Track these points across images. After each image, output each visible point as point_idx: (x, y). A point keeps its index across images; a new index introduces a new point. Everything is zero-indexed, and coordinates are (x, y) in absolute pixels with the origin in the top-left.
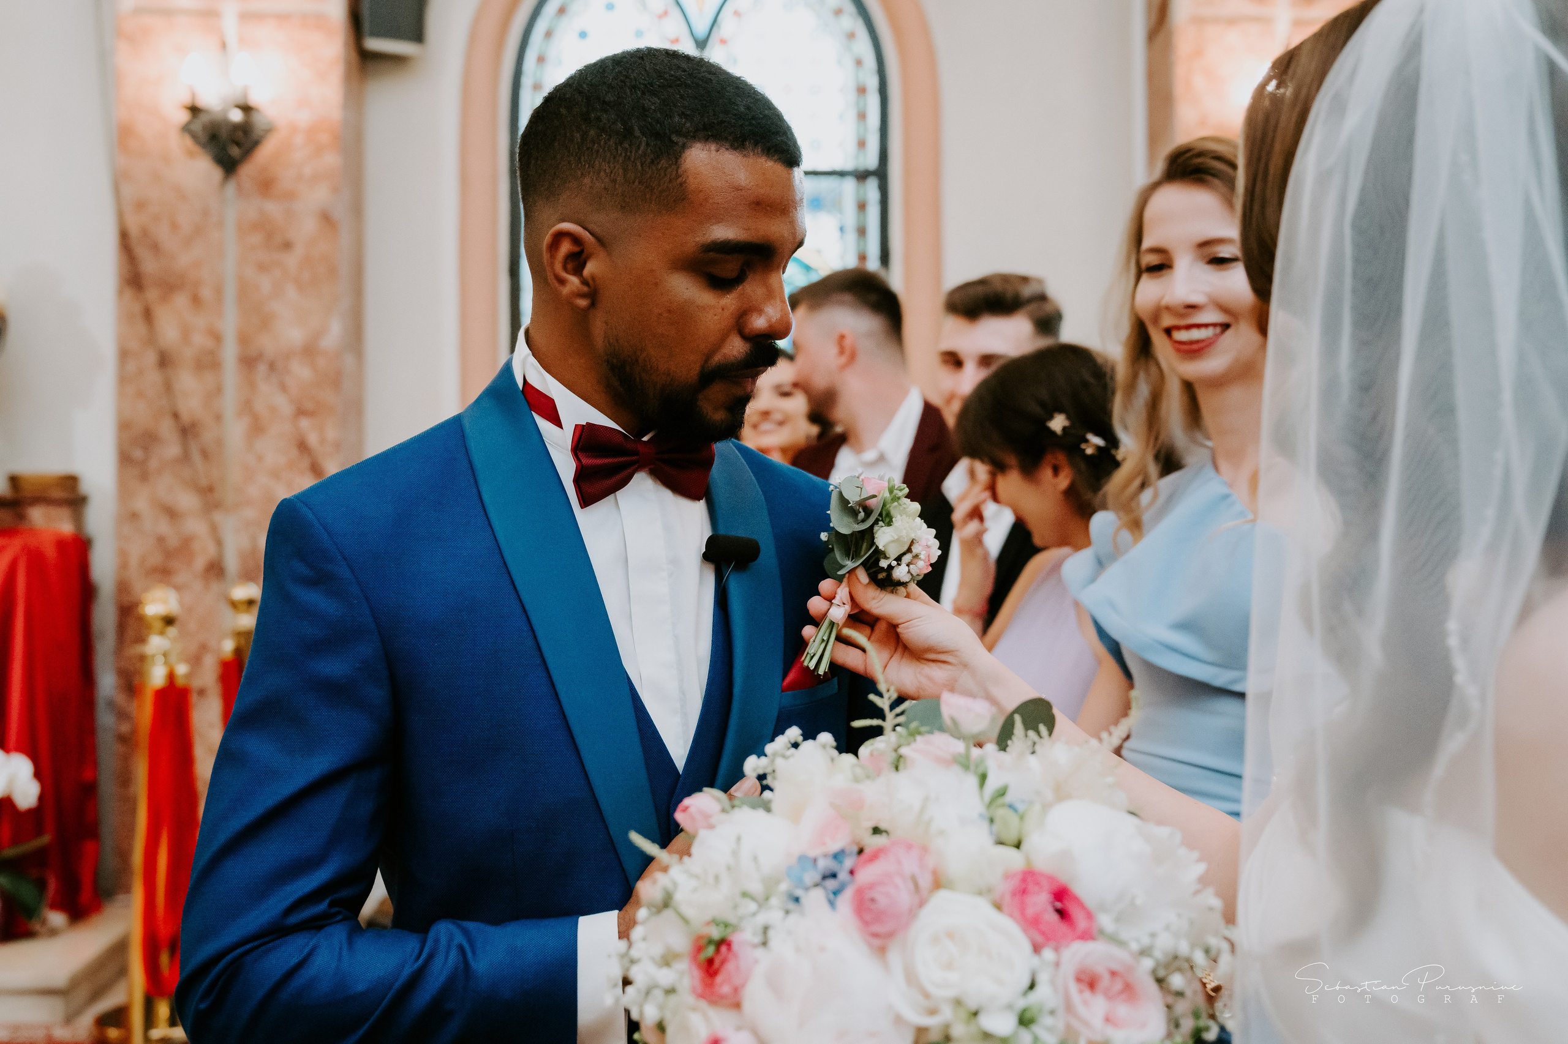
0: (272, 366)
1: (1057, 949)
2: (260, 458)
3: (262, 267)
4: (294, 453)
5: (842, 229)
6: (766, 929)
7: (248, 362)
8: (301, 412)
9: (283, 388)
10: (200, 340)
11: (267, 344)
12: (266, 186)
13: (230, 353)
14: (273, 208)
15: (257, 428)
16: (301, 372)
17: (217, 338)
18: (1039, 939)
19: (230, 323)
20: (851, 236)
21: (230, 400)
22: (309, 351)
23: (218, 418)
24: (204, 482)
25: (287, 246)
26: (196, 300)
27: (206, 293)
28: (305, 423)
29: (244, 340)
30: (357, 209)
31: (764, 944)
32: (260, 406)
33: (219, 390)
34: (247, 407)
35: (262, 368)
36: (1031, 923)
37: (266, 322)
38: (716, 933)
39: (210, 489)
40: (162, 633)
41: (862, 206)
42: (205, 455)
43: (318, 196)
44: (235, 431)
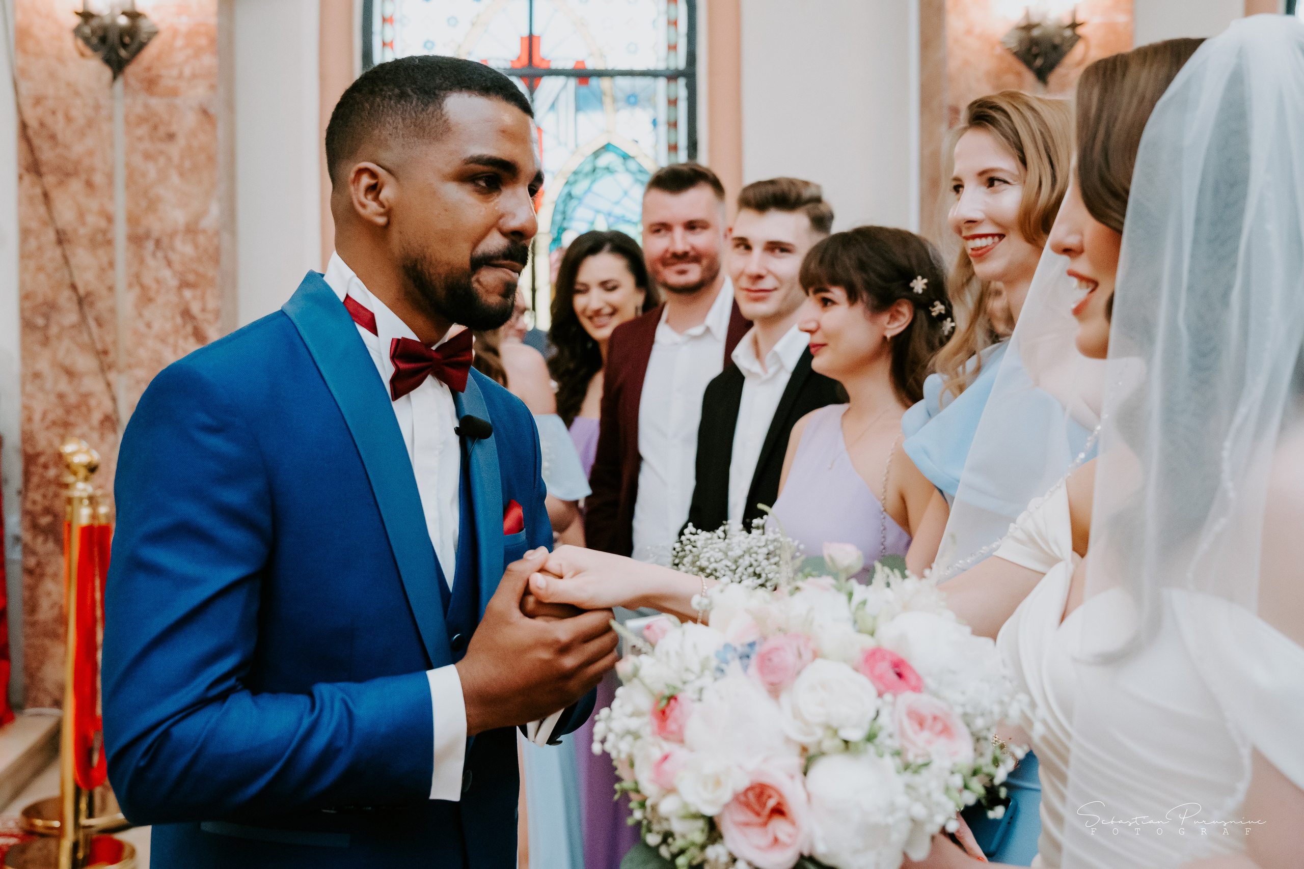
0: (158, 243)
1: (895, 695)
2: (149, 325)
3: (148, 156)
4: (179, 320)
5: (655, 123)
6: (701, 690)
7: (137, 240)
8: (184, 284)
9: (169, 264)
10: (93, 220)
11: (155, 225)
12: (151, 84)
13: (120, 232)
14: (156, 103)
15: (146, 299)
16: (184, 248)
17: (110, 219)
18: (882, 688)
19: (120, 206)
20: (663, 128)
21: (121, 275)
22: (191, 230)
23: (111, 289)
24: (99, 346)
25: (171, 137)
26: (89, 184)
27: (98, 179)
28: (188, 294)
29: (133, 220)
30: (230, 106)
31: (700, 700)
32: (148, 280)
33: (111, 264)
34: (137, 280)
35: (150, 245)
36: (877, 679)
37: (152, 205)
38: (667, 693)
39: (105, 352)
40: (86, 479)
41: (673, 103)
42: (100, 323)
43: (198, 93)
44: (126, 300)
